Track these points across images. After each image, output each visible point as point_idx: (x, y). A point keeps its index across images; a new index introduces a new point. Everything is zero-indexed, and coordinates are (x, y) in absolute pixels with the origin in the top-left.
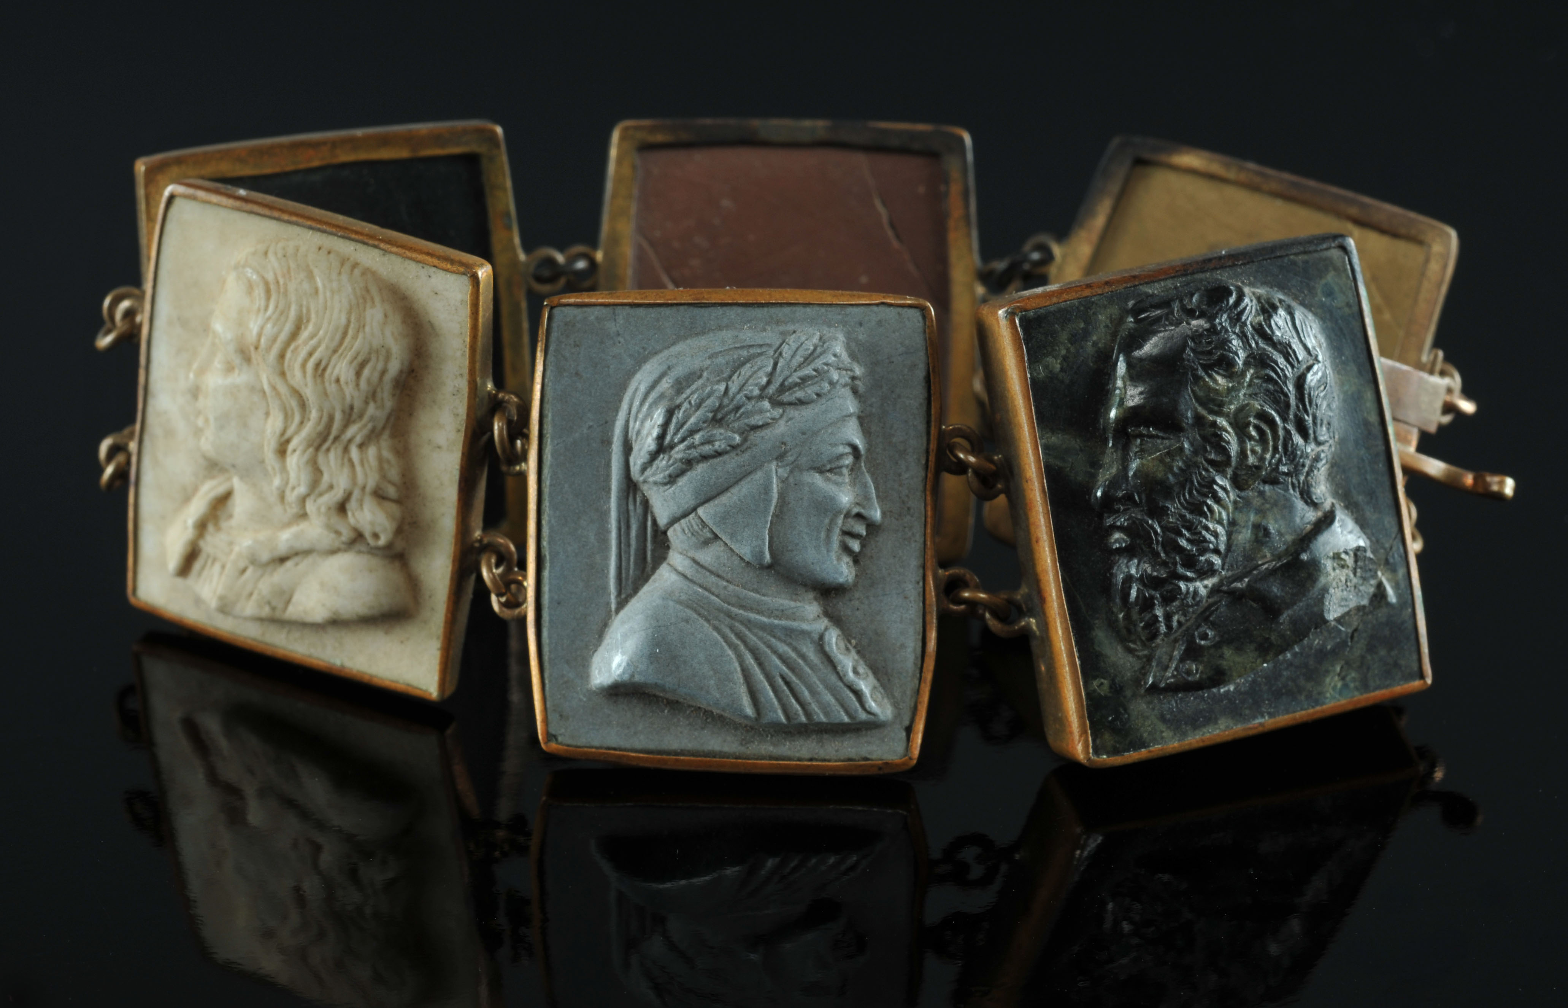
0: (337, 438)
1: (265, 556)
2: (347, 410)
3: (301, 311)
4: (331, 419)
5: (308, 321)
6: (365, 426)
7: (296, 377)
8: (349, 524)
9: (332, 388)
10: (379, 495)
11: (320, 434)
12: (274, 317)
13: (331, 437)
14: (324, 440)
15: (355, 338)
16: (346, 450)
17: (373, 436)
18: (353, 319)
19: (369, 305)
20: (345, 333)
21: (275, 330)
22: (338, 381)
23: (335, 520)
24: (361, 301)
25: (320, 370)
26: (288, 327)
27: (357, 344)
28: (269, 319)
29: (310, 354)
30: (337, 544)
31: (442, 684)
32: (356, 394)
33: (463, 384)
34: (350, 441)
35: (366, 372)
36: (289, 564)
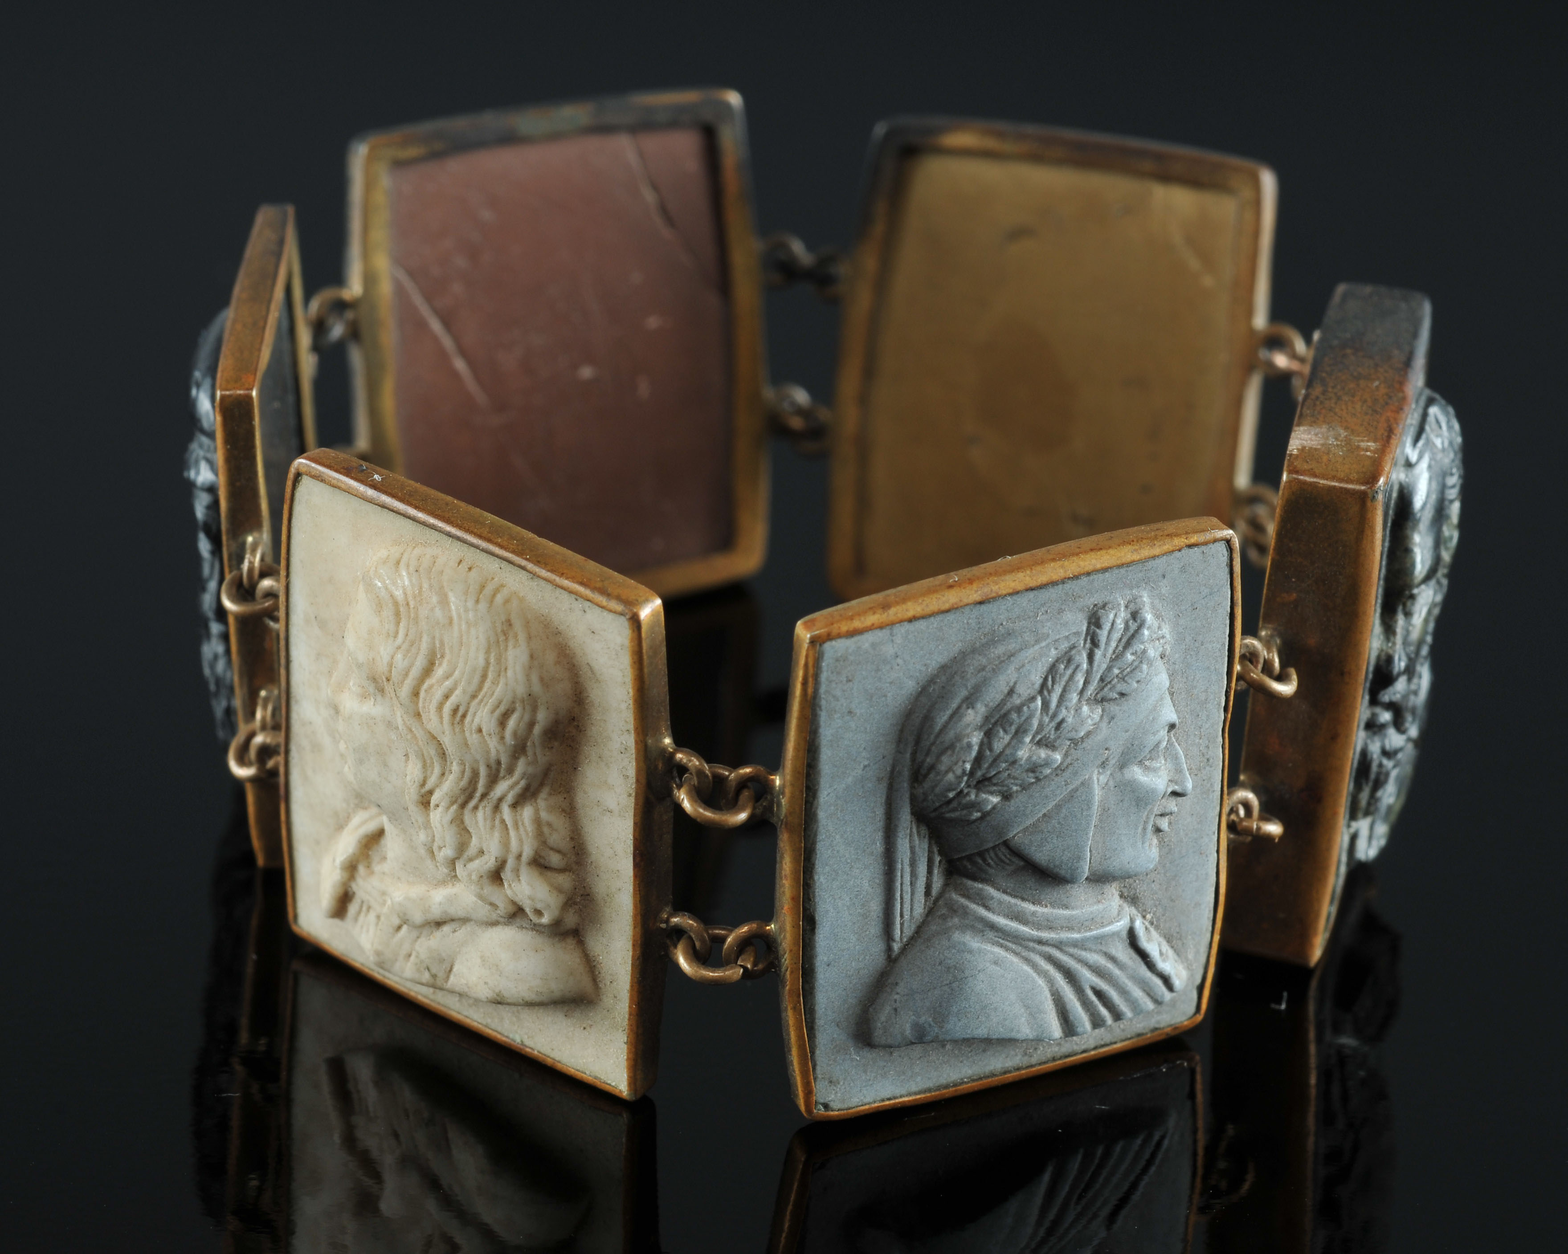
0: (484, 796)
1: (418, 917)
2: (494, 766)
3: (434, 643)
4: (475, 774)
5: (442, 656)
6: (517, 783)
7: (432, 721)
8: (507, 896)
9: (473, 739)
10: (539, 863)
11: (464, 790)
12: (405, 647)
13: (478, 795)
14: (470, 797)
15: (495, 683)
16: (497, 808)
17: (526, 796)
18: (492, 660)
19: (511, 644)
20: (484, 677)
21: (406, 663)
22: (480, 730)
23: (489, 890)
24: (502, 638)
25: (459, 715)
26: (420, 663)
27: (499, 690)
28: (399, 648)
29: (447, 697)
30: (494, 917)
31: (633, 1081)
32: (501, 748)
33: (630, 740)
34: (500, 800)
35: (512, 723)
36: (446, 929)
